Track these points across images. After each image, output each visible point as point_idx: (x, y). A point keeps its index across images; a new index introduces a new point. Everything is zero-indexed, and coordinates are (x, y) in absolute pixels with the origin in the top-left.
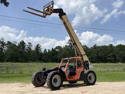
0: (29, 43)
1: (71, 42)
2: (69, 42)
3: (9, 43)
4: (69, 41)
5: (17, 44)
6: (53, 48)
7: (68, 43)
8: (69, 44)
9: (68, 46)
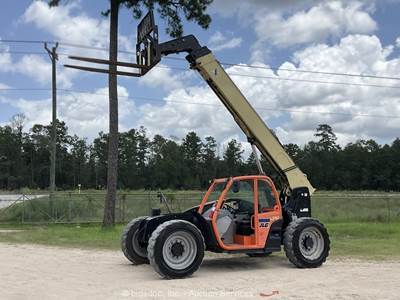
0: (208, 139)
1: (327, 133)
2: (320, 132)
4: (320, 129)
5: (180, 143)
7: (318, 135)
8: (321, 138)
9: (319, 144)
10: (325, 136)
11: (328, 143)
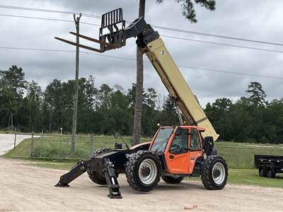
0: (150, 90)
1: (257, 90)
2: (251, 89)
3: (106, 88)
4: (252, 86)
6: (209, 104)
7: (249, 91)
8: (252, 94)
9: (249, 100)
10: (256, 93)
11: (258, 99)
